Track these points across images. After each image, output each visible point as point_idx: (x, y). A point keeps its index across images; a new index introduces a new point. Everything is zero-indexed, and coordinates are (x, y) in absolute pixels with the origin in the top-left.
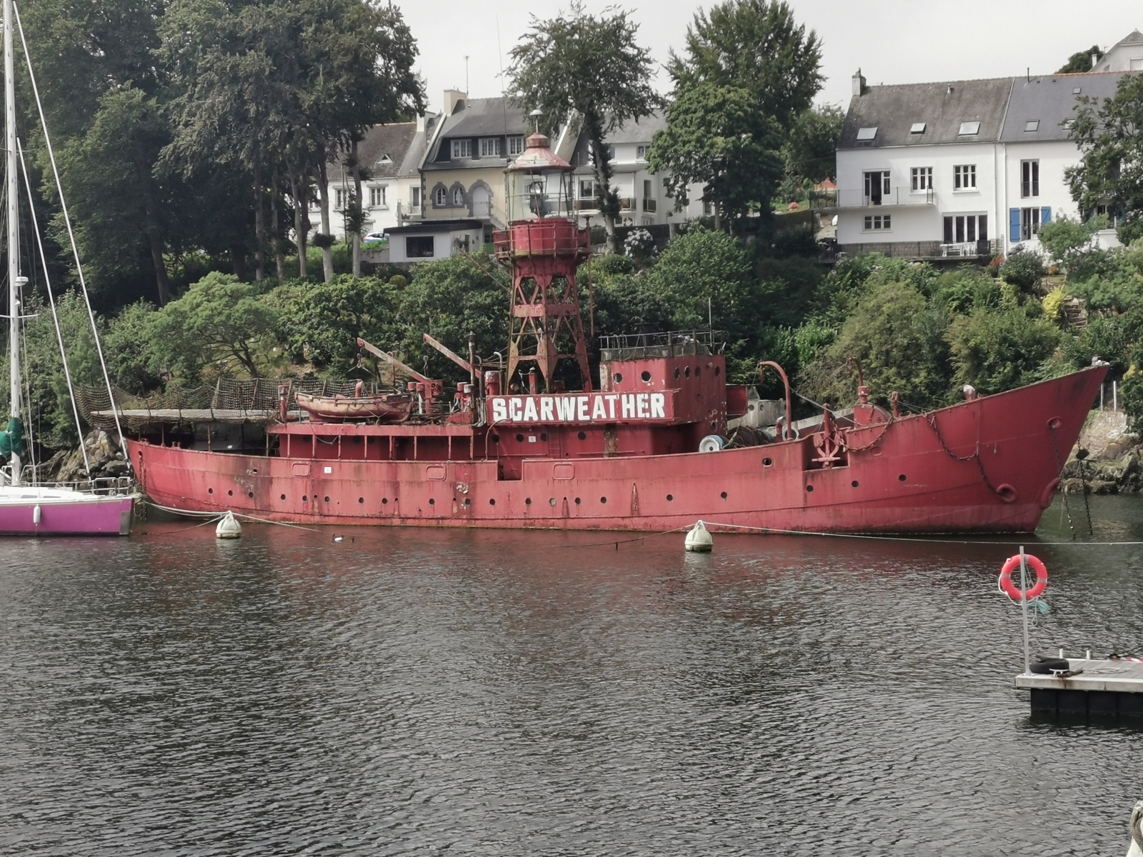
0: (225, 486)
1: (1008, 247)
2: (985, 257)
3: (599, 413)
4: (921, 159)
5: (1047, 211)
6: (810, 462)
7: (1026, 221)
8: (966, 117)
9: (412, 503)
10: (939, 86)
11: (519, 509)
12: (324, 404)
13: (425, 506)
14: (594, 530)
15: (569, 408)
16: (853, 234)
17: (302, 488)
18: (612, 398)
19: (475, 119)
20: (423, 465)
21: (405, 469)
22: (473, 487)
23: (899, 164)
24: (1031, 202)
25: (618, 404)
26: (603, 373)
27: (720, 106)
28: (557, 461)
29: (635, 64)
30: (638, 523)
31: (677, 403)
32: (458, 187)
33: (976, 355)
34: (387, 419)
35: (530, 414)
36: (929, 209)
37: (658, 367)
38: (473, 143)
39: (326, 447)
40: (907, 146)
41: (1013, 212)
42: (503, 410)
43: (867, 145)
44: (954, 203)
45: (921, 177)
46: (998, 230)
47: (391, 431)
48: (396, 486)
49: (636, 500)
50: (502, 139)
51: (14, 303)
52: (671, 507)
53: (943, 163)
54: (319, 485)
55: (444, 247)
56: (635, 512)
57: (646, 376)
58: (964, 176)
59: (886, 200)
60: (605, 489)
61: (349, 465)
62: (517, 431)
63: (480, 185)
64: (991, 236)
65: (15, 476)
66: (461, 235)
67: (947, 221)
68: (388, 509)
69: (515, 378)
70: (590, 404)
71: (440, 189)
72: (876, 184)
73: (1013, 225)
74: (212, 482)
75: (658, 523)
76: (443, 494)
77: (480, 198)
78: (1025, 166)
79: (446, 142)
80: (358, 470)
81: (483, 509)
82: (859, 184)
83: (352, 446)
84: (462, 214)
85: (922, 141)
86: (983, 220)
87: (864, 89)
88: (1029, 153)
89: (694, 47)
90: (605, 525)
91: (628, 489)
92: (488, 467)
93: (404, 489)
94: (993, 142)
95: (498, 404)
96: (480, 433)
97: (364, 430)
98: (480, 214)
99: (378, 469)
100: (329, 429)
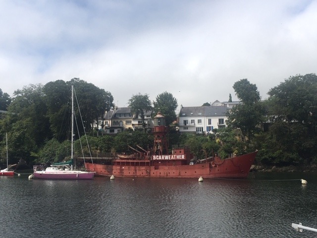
0: (104, 170)
1: (207, 133)
2: (204, 134)
3: (172, 158)
4: (193, 119)
5: (212, 127)
6: (210, 167)
7: (209, 128)
8: (199, 112)
9: (139, 173)
10: (194, 107)
11: (158, 174)
12: (123, 157)
13: (141, 174)
14: (172, 178)
15: (167, 157)
16: (182, 130)
17: (119, 171)
18: (175, 156)
19: (120, 111)
20: (141, 167)
21: (137, 168)
22: (150, 170)
23: (189, 119)
24: (210, 125)
25: (176, 157)
26: (173, 152)
27: (164, 109)
28: (165, 166)
29: (149, 103)
30: (180, 177)
31: (186, 157)
32: (117, 122)
33: (207, 150)
34: (134, 159)
35: (160, 158)
36: (194, 126)
37: (182, 151)
38: (120, 115)
39: (123, 164)
40: (190, 116)
41: (207, 127)
42: (155, 158)
43: (184, 116)
44: (198, 125)
45: (193, 121)
46: (205, 130)
47: (135, 161)
48: (136, 171)
49: (180, 173)
50: (125, 114)
51: (72, 139)
52: (186, 174)
53: (196, 119)
54: (121, 170)
55: (116, 131)
56: (180, 175)
57: (180, 152)
58: (199, 121)
59: (187, 125)
60: (174, 171)
61: (127, 167)
62: (157, 161)
63: (121, 121)
64: (204, 130)
65: (72, 169)
66: (118, 129)
67: (197, 128)
68: (134, 175)
69: (156, 152)
70: (171, 157)
71: (114, 122)
72: (185, 122)
73: (207, 129)
74: (102, 170)
75: (184, 177)
76: (144, 172)
77: (121, 123)
78: (209, 120)
79: (115, 114)
80: (129, 168)
81: (152, 174)
82: (183, 122)
83: (128, 164)
84: (118, 126)
85: (193, 116)
86: (202, 128)
87: (183, 108)
88: (210, 118)
89: (157, 100)
90: (174, 177)
91: (178, 171)
92: (152, 168)
93: (137, 171)
94: (204, 116)
95: (154, 157)
96: (151, 161)
97: (130, 161)
98: (121, 126)
99: (133, 168)
100: (123, 161)
